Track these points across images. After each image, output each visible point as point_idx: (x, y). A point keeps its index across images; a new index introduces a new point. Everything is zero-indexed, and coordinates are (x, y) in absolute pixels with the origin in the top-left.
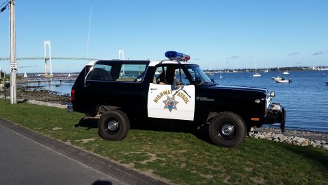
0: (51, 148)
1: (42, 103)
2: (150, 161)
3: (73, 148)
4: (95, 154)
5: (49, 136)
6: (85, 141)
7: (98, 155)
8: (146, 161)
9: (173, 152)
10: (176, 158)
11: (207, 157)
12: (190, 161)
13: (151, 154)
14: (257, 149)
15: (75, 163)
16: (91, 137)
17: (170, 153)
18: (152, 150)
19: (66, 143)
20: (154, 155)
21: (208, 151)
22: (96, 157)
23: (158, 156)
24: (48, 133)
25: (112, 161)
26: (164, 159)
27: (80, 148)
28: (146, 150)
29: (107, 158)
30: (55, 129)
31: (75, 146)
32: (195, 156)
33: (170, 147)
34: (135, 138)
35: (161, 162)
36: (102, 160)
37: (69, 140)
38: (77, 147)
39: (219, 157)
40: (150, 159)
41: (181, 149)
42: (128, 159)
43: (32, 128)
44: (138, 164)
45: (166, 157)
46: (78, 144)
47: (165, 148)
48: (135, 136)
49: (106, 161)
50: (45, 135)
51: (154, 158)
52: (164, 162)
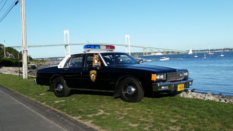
2: (97, 115)
3: (44, 106)
4: (58, 111)
5: (33, 99)
6: (57, 102)
7: (59, 111)
8: (93, 115)
9: (121, 109)
10: (120, 113)
13: (101, 111)
14: (194, 106)
17: (117, 110)
18: (104, 108)
19: (42, 103)
20: (103, 111)
22: (56, 112)
24: (35, 97)
25: (66, 115)
26: (108, 114)
27: (49, 107)
28: (100, 108)
29: (64, 113)
31: (47, 106)
32: (136, 112)
33: (121, 106)
35: (105, 115)
36: (59, 114)
37: (46, 102)
40: (97, 113)
43: (25, 94)
45: (112, 112)
48: (100, 98)
50: (31, 99)
52: (107, 116)
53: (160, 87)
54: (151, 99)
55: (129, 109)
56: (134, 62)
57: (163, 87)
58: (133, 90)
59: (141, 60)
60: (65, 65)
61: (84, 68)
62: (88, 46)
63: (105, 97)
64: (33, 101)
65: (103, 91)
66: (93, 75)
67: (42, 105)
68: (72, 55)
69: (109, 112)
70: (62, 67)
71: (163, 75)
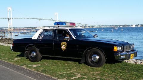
0: (13, 70)
1: (6, 45)
2: (76, 77)
3: (27, 70)
5: (12, 63)
6: (35, 66)
7: (43, 74)
8: (74, 78)
9: (91, 73)
10: (93, 76)
11: (114, 76)
12: (103, 78)
13: (77, 74)
15: (29, 78)
16: (39, 64)
17: (89, 73)
18: (77, 71)
19: (23, 67)
20: (79, 74)
21: (115, 72)
22: (42, 75)
23: (81, 75)
24: (12, 62)
25: (52, 77)
26: (86, 77)
27: (32, 70)
28: (74, 72)
29: (49, 76)
30: (15, 59)
31: (28, 69)
32: (106, 75)
33: (89, 70)
34: (66, 65)
35: (84, 78)
36: (46, 76)
37: (25, 66)
38: (30, 69)
39: (122, 76)
40: (76, 76)
41: (97, 71)
42: (62, 76)
44: (69, 79)
45: (86, 75)
46: (30, 67)
47: (86, 70)
48: (67, 63)
49: (48, 77)
50: (10, 63)
51: (79, 76)
52: (86, 78)
53: (121, 56)
54: (108, 64)
55: (97, 72)
56: (90, 36)
57: (122, 57)
58: (98, 57)
59: (96, 34)
60: (39, 37)
61: (56, 40)
62: (58, 23)
63: (70, 62)
64: (13, 65)
65: (70, 58)
66: (64, 46)
67: (24, 69)
68: (44, 30)
69: (84, 76)
70: (36, 39)
71: (121, 47)
